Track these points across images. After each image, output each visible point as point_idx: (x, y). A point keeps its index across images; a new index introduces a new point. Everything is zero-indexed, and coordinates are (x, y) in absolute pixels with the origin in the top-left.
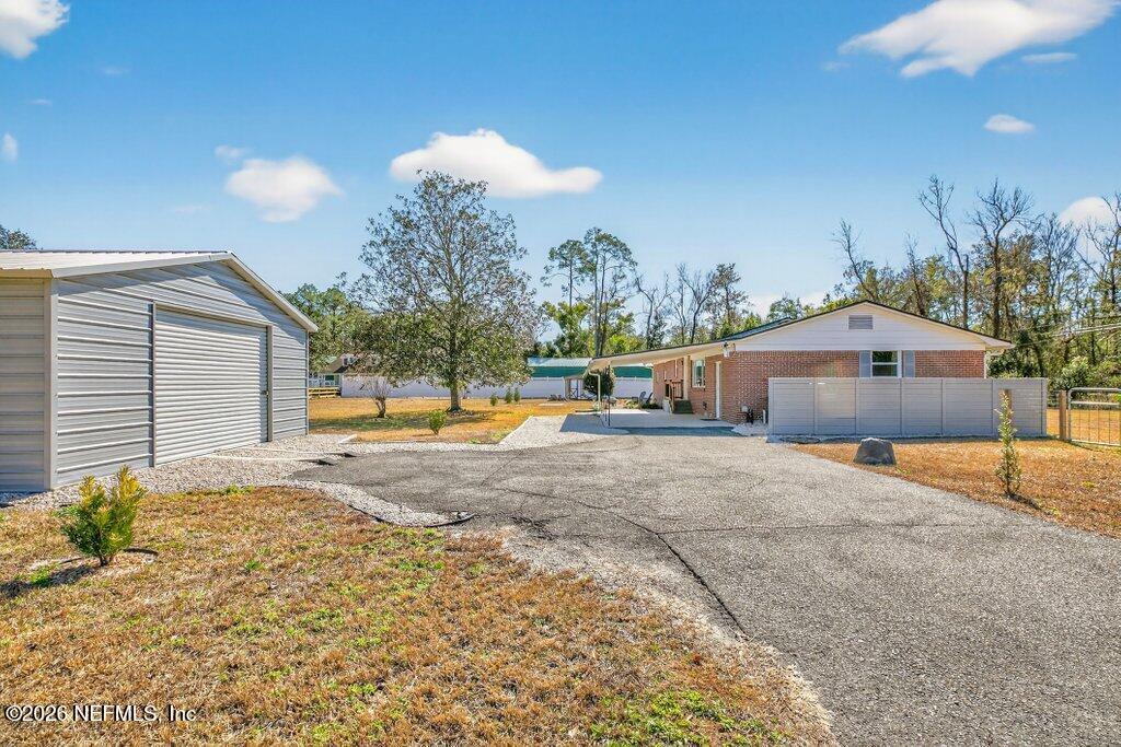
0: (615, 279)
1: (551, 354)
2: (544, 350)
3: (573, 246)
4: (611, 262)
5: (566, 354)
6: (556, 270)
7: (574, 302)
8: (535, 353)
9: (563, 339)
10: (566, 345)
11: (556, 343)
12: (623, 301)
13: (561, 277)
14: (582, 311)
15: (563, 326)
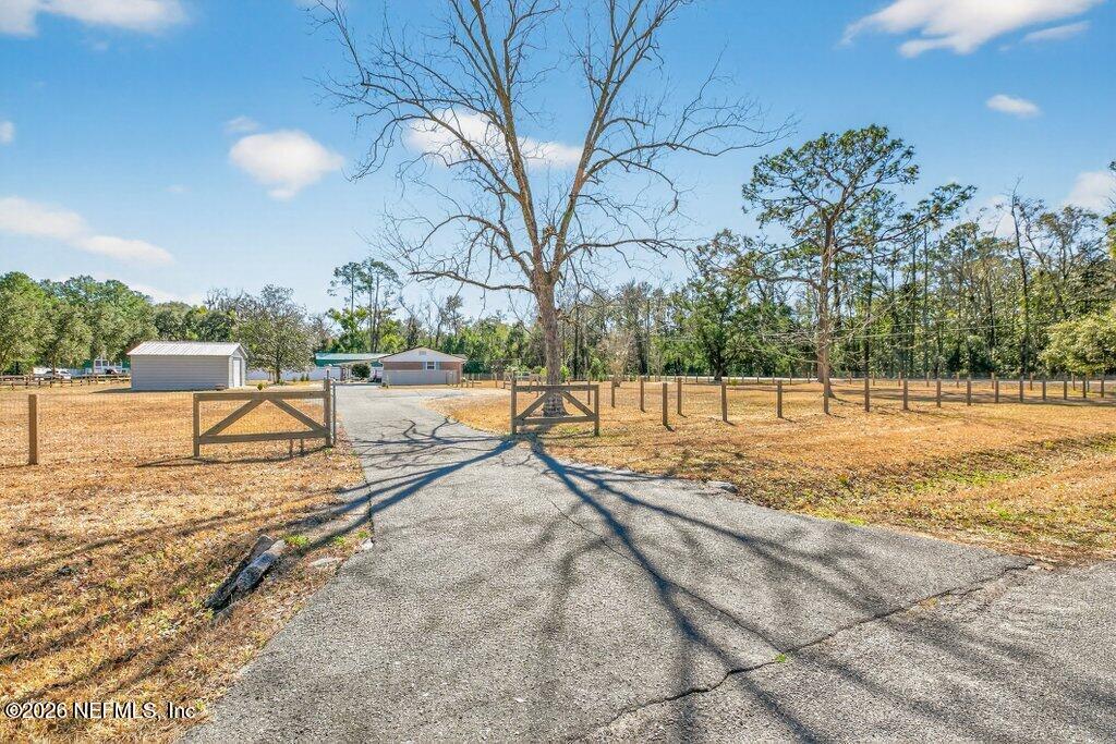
0: (387, 294)
1: (335, 350)
2: (330, 345)
3: (354, 267)
4: (384, 283)
5: (349, 349)
6: (339, 285)
7: (355, 309)
8: (323, 349)
9: (346, 337)
10: (348, 342)
11: (341, 340)
12: (394, 309)
13: (344, 290)
14: (362, 316)
15: (345, 328)
